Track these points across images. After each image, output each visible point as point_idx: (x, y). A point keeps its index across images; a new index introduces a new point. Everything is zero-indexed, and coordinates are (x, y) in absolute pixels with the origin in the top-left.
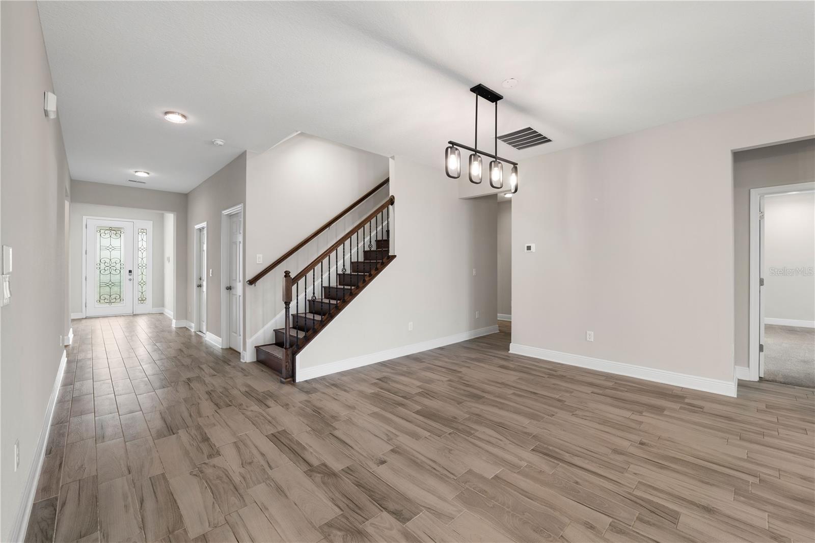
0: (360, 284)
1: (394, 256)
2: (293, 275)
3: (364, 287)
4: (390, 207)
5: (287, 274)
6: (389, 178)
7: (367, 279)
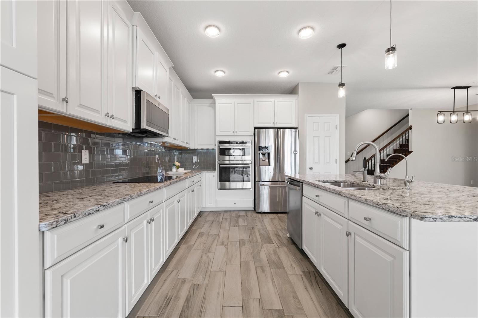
0: (394, 163)
1: (412, 152)
2: (367, 159)
3: (396, 164)
4: (410, 131)
5: (365, 158)
6: (409, 114)
7: (398, 161)
